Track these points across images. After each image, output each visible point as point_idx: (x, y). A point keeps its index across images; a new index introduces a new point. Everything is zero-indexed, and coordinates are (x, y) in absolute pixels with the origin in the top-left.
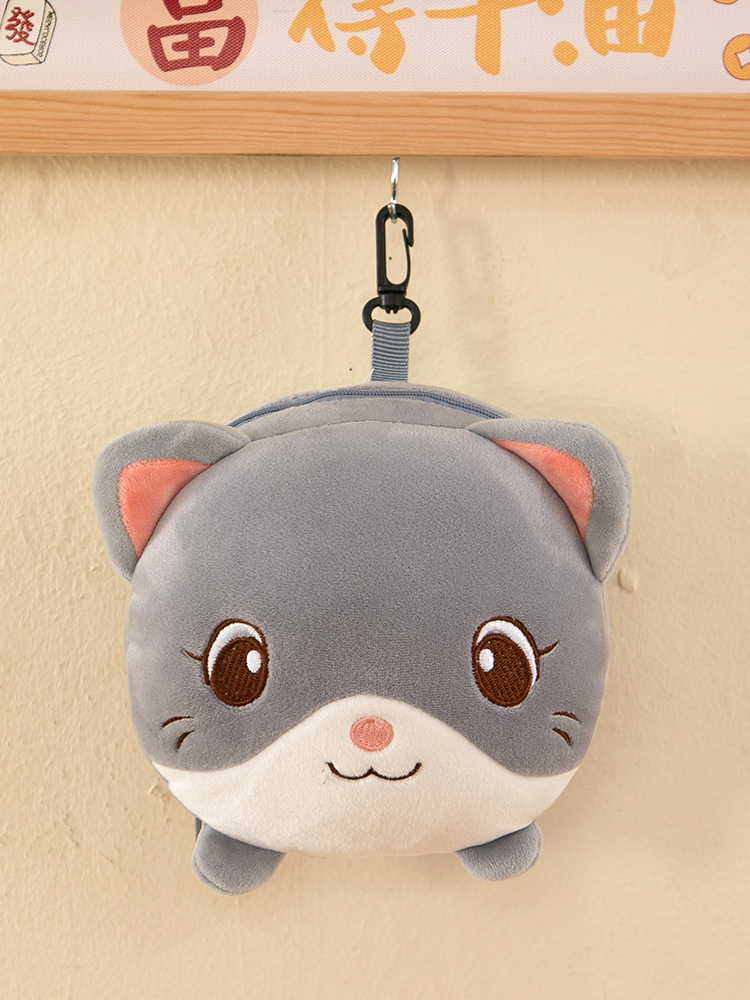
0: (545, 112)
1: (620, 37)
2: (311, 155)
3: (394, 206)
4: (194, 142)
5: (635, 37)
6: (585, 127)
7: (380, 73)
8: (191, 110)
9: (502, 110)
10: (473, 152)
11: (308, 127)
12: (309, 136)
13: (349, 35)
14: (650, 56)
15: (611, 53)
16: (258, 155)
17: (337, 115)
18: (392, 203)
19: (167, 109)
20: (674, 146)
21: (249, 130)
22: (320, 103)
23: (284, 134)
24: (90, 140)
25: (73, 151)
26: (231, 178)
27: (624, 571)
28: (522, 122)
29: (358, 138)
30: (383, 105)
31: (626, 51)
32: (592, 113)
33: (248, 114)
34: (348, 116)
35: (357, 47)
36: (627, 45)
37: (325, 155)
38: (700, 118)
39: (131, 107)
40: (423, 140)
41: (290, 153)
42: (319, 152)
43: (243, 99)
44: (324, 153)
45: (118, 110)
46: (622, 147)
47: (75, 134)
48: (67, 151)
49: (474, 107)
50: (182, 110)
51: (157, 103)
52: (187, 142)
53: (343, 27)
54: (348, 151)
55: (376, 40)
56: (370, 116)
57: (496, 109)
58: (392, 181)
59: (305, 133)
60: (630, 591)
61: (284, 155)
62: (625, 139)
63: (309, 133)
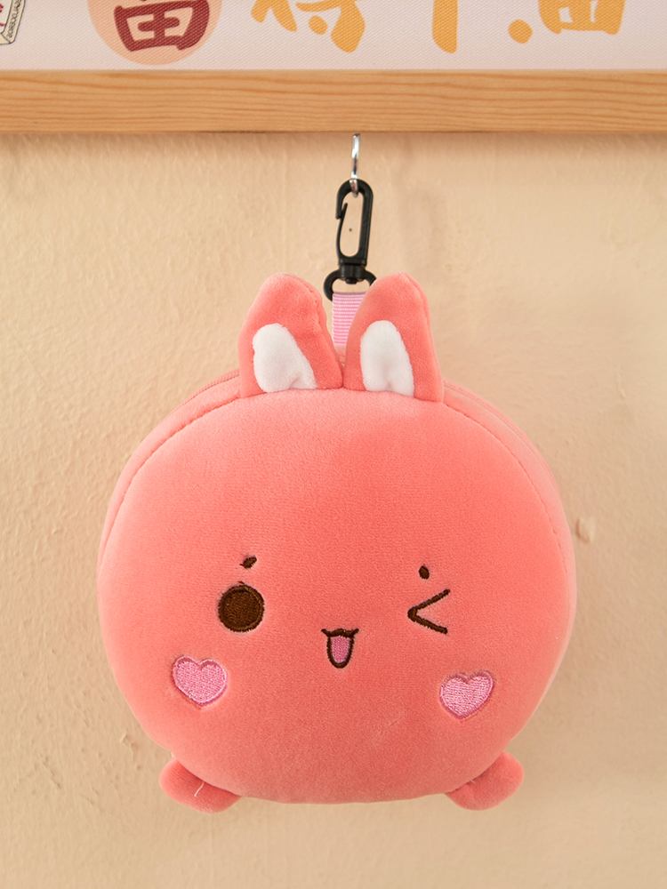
0: (501, 89)
1: (573, 15)
2: (275, 132)
3: (355, 181)
4: (161, 120)
5: (588, 16)
6: (540, 103)
7: (340, 51)
8: (157, 88)
9: (460, 87)
10: (432, 128)
11: (271, 104)
12: (273, 113)
13: (310, 15)
14: (602, 34)
15: (564, 32)
16: (223, 132)
17: (300, 93)
18: (353, 178)
19: (134, 88)
20: (627, 121)
21: (213, 108)
22: (283, 81)
23: (248, 112)
24: (58, 118)
25: (42, 130)
26: (196, 153)
27: (582, 521)
28: (478, 99)
29: (320, 115)
30: (344, 83)
31: (578, 29)
32: (547, 89)
33: (213, 92)
34: (310, 93)
35: (318, 26)
36: (580, 23)
37: (288, 132)
38: (652, 94)
39: (99, 86)
40: (383, 117)
41: (253, 129)
42: (282, 129)
43: (207, 78)
44: (288, 129)
45: (85, 89)
46: (576, 123)
47: (44, 112)
48: (36, 129)
49: (433, 84)
50: (148, 88)
51: (124, 82)
52: (153, 120)
53: (304, 7)
54: (311, 128)
55: (335, 19)
56: (332, 94)
57: (454, 86)
58: (353, 156)
59: (268, 110)
60: (586, 541)
61: (248, 132)
62: (580, 115)
63: (273, 110)
